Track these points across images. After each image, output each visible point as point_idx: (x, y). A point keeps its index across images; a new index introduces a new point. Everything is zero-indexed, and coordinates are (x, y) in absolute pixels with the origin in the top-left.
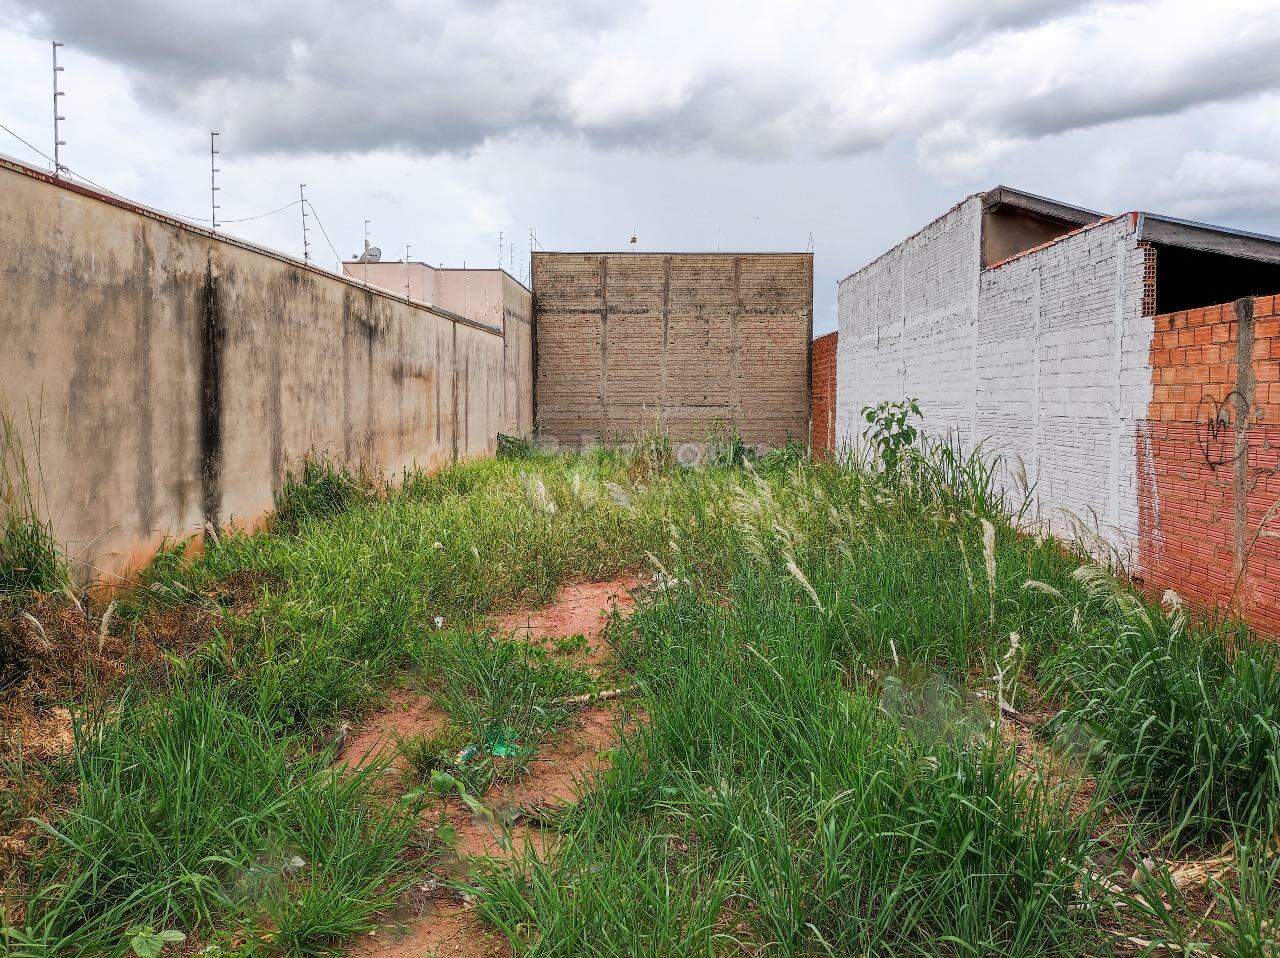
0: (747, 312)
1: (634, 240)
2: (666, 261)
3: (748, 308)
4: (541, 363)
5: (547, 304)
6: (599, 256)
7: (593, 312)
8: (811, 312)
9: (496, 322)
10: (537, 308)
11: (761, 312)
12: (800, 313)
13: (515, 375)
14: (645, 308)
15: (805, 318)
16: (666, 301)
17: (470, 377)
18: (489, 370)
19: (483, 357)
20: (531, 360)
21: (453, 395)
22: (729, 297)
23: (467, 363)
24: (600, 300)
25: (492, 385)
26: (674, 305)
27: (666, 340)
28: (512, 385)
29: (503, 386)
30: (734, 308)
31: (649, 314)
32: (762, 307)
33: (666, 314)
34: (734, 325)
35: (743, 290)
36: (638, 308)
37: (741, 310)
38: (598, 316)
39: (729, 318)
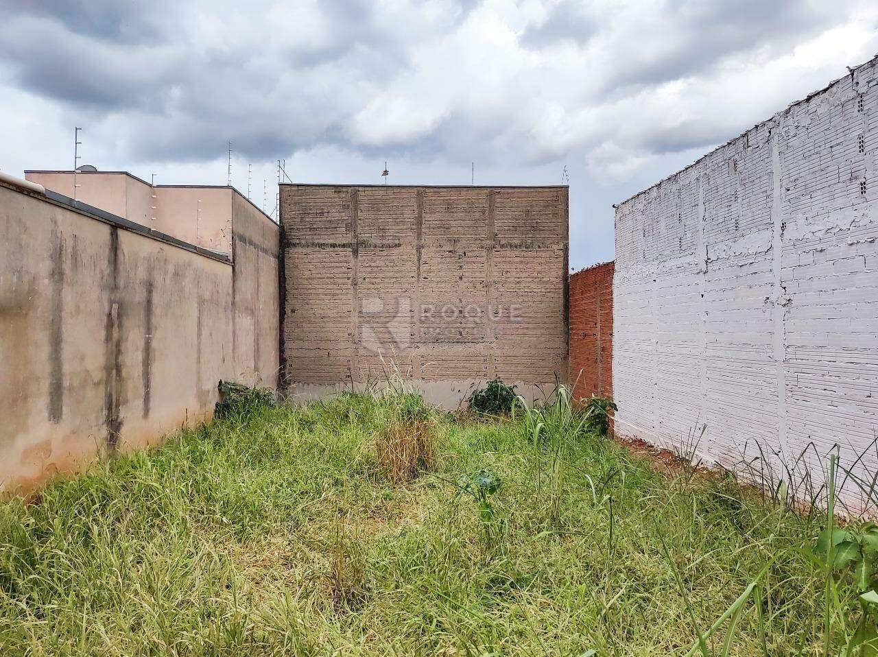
0: (502, 246)
1: (386, 173)
2: (418, 194)
3: (502, 242)
4: (289, 297)
5: (294, 236)
6: (350, 189)
7: (344, 246)
8: (566, 250)
9: (225, 248)
10: (284, 240)
11: (516, 247)
12: (555, 247)
13: (252, 312)
14: (397, 242)
15: (561, 253)
16: (419, 235)
17: (158, 310)
18: (201, 302)
19: (188, 284)
20: (277, 295)
21: (108, 339)
22: (483, 232)
23: (150, 292)
24: (350, 235)
25: (207, 322)
26: (426, 240)
27: (419, 275)
28: (245, 322)
29: (231, 324)
30: (488, 242)
31: (401, 248)
32: (517, 242)
33: (419, 248)
34: (488, 258)
35: (498, 224)
36: (391, 242)
37: (496, 243)
38: (349, 250)
39: (484, 252)
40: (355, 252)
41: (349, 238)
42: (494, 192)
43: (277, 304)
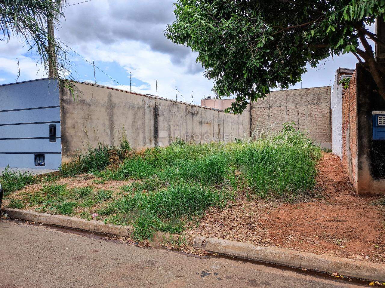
3: (311, 103)
4: (253, 121)
5: (254, 106)
7: (266, 107)
8: (330, 104)
10: (251, 107)
12: (327, 104)
13: (243, 125)
14: (280, 105)
15: (329, 105)
16: (286, 103)
17: (225, 124)
18: (232, 123)
19: (229, 119)
20: (249, 121)
21: (219, 128)
22: (305, 100)
23: (223, 121)
24: (268, 104)
25: (233, 126)
26: (289, 104)
27: (286, 114)
28: (241, 127)
29: (237, 127)
30: (306, 104)
31: (281, 107)
32: (315, 103)
33: (286, 107)
34: (306, 108)
35: (309, 99)
36: (278, 105)
37: (309, 104)
38: (268, 108)
39: (305, 106)
40: (269, 109)
41: (267, 105)
42: (307, 90)
43: (249, 122)
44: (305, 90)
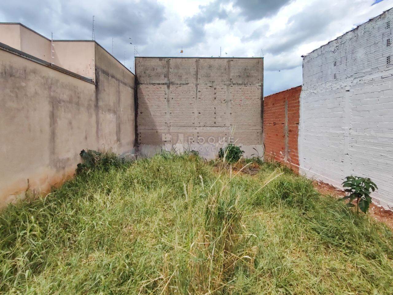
0: (234, 84)
1: (182, 52)
2: (196, 61)
4: (139, 107)
5: (141, 80)
6: (166, 59)
7: (163, 84)
8: (262, 86)
9: (91, 75)
10: (137, 82)
11: (240, 85)
12: (257, 85)
13: (115, 112)
14: (187, 82)
15: (260, 88)
16: (197, 79)
20: (133, 106)
22: (225, 78)
24: (166, 79)
26: (200, 81)
27: (197, 97)
28: (108, 117)
30: (228, 82)
31: (189, 85)
32: (240, 82)
33: (197, 85)
34: (228, 90)
35: (232, 74)
36: (184, 82)
37: (231, 83)
38: (166, 86)
39: (226, 87)
40: (168, 87)
41: (166, 81)
43: (133, 109)
44: (226, 60)
